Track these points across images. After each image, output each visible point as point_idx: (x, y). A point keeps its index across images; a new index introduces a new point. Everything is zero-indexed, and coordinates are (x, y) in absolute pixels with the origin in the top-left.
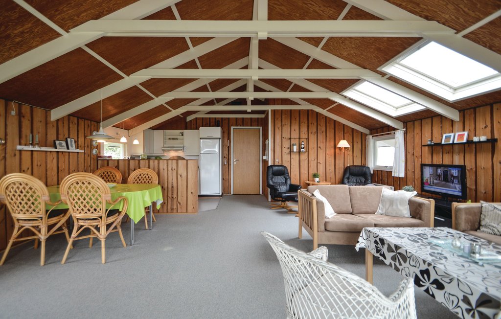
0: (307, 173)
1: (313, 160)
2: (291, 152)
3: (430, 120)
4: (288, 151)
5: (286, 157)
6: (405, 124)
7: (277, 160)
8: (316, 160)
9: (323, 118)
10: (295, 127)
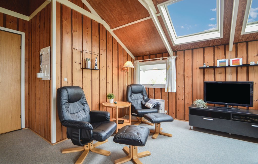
0: (99, 95)
1: (103, 79)
2: (82, 69)
3: (202, 49)
4: (79, 67)
5: (77, 75)
6: (175, 52)
7: (66, 79)
8: (105, 79)
9: (111, 37)
10: (87, 39)
